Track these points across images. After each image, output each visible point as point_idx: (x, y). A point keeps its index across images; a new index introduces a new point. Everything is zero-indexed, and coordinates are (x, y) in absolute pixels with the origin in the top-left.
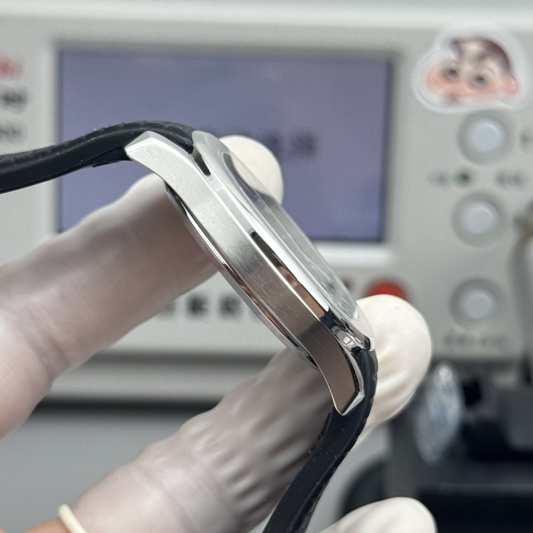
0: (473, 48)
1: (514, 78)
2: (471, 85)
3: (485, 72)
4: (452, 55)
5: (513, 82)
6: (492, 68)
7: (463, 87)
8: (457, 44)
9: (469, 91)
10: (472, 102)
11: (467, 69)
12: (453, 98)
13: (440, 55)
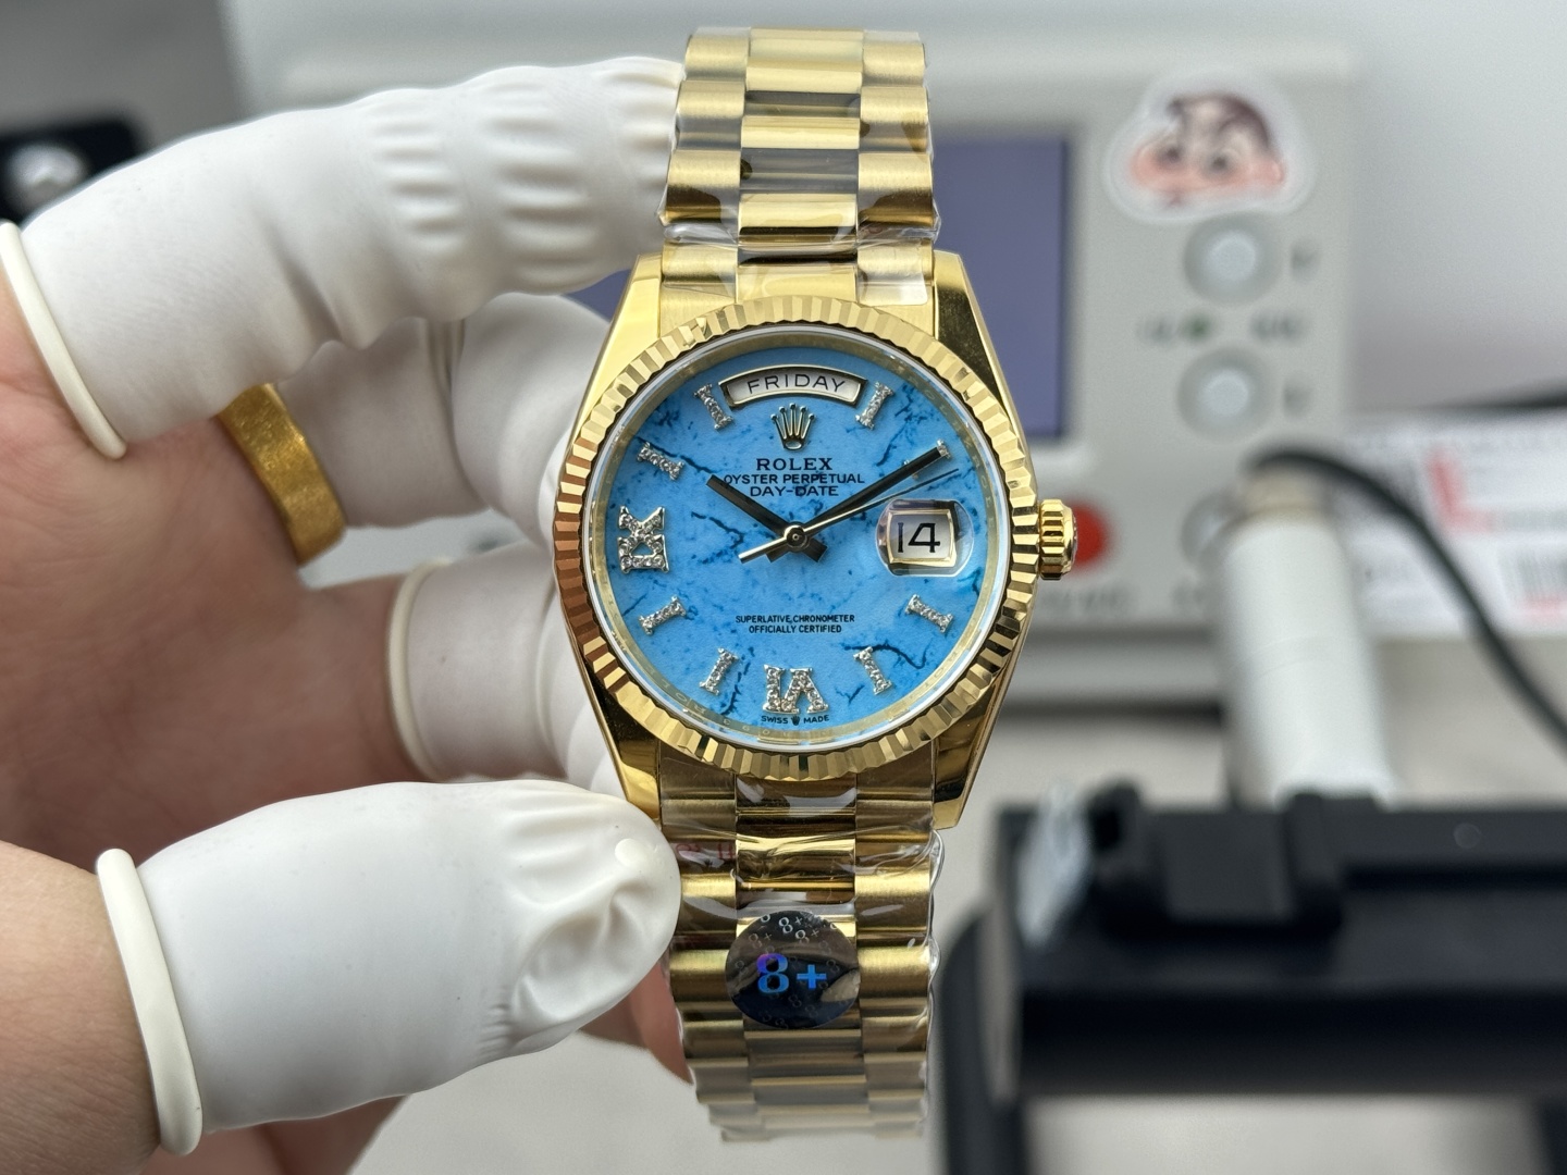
0: (1207, 113)
1: (1277, 159)
2: (1206, 175)
3: (1228, 151)
4: (1170, 126)
5: (1275, 167)
6: (1240, 143)
7: (1191, 176)
8: (1178, 107)
9: (1200, 182)
10: (1208, 201)
11: (1198, 147)
12: (1176, 198)
13: (1150, 126)
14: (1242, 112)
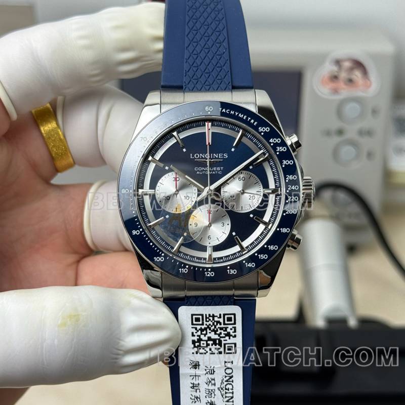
0: (347, 64)
1: (369, 80)
2: (346, 84)
3: (353, 77)
4: (335, 68)
5: (369, 82)
6: (357, 75)
7: (341, 85)
8: (338, 62)
9: (344, 86)
10: (346, 92)
11: (343, 75)
12: (336, 91)
13: (329, 68)
14: (358, 65)
